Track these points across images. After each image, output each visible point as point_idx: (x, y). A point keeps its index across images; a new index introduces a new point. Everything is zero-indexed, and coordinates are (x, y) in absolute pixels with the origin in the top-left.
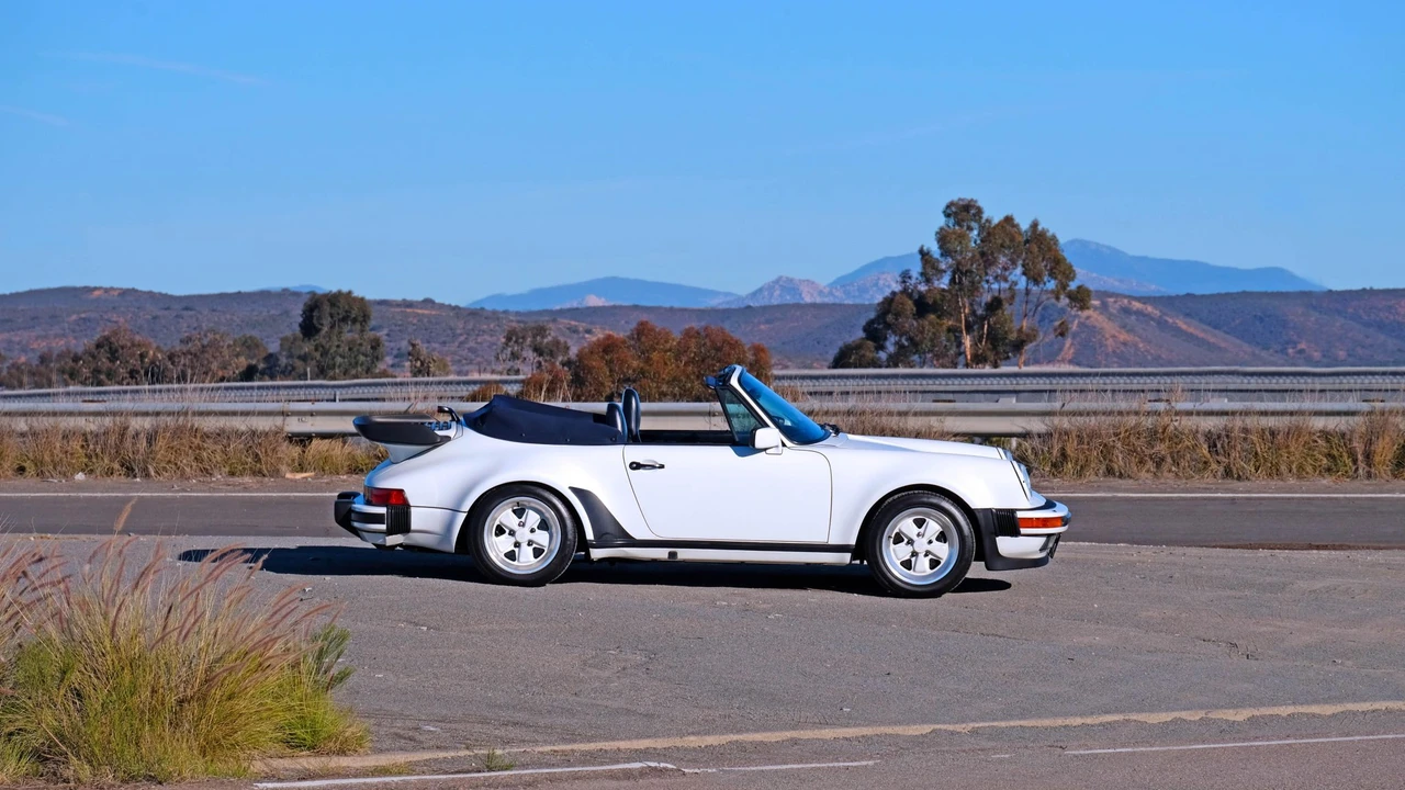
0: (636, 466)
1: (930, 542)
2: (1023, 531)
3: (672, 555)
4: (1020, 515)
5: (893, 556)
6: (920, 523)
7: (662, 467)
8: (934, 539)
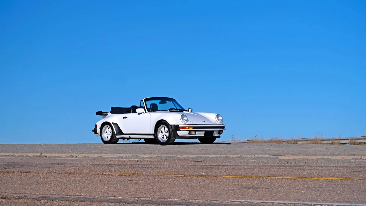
0: (124, 118)
1: (166, 133)
2: (180, 130)
3: (129, 136)
4: (179, 126)
5: (160, 136)
6: (165, 128)
7: (127, 118)
8: (167, 132)
